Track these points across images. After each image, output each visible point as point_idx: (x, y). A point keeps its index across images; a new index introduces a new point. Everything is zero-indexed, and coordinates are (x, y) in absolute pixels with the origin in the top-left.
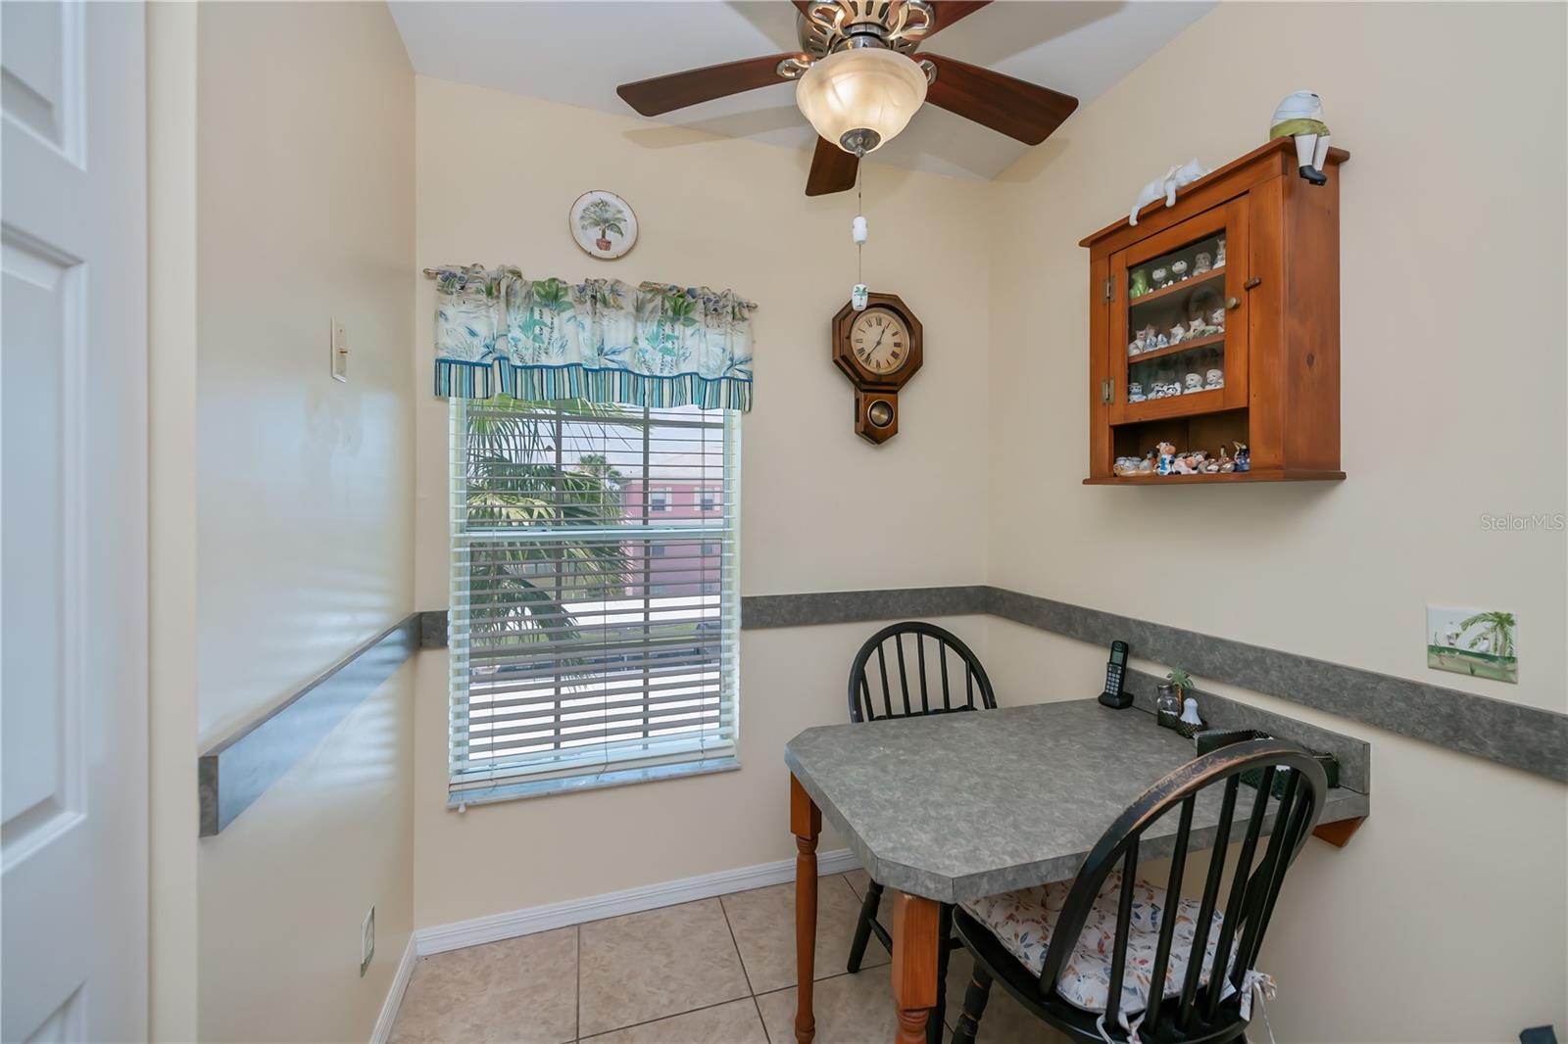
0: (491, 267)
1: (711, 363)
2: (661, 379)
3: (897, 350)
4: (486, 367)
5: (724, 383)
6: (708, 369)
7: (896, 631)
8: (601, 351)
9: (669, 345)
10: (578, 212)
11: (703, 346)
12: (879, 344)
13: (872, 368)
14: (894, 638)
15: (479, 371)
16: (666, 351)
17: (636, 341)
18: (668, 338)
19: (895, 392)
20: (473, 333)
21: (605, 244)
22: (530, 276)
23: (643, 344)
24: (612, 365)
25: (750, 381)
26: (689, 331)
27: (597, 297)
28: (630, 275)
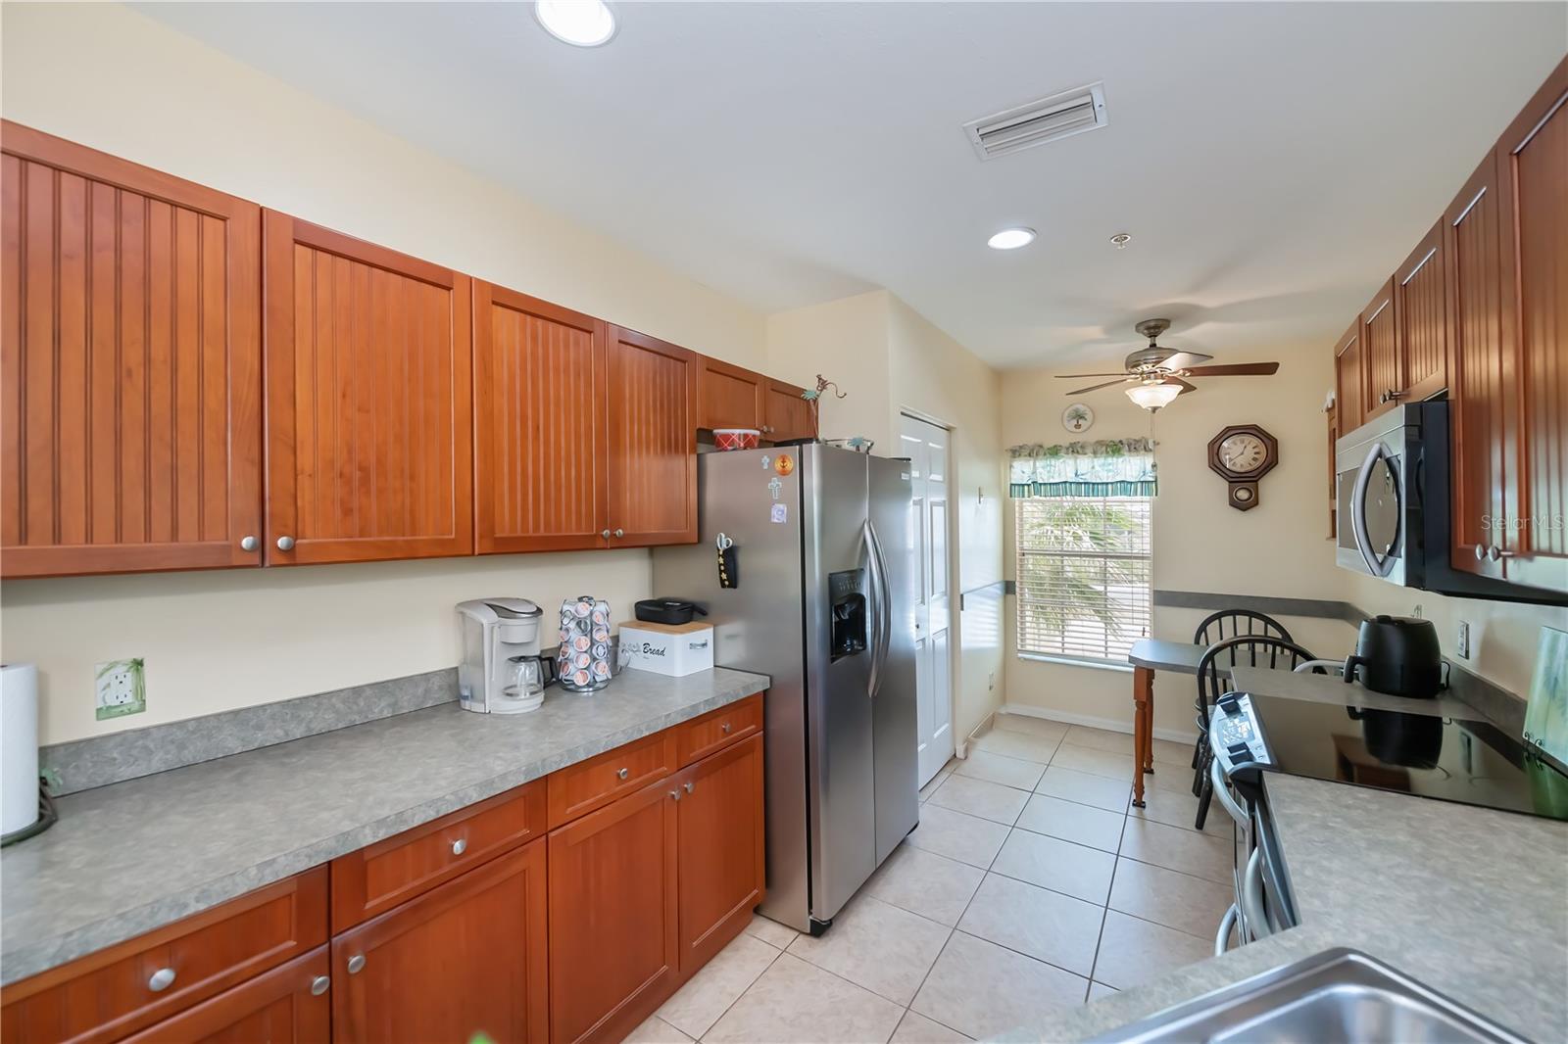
0: (1031, 443)
1: (1134, 474)
2: (1107, 484)
3: (1256, 456)
4: (1029, 485)
5: (1139, 485)
6: (1132, 476)
7: (1218, 616)
8: (1076, 475)
9: (1111, 467)
10: (1066, 414)
11: (1128, 467)
12: (1240, 454)
13: (1237, 469)
14: (1217, 621)
15: (1026, 488)
16: (1109, 471)
17: (1093, 468)
18: (1110, 464)
19: (1256, 481)
20: (1023, 472)
21: (1078, 426)
22: (1046, 446)
23: (1097, 468)
24: (1081, 481)
25: (1156, 481)
26: (1120, 460)
27: (1075, 449)
28: (1090, 436)
